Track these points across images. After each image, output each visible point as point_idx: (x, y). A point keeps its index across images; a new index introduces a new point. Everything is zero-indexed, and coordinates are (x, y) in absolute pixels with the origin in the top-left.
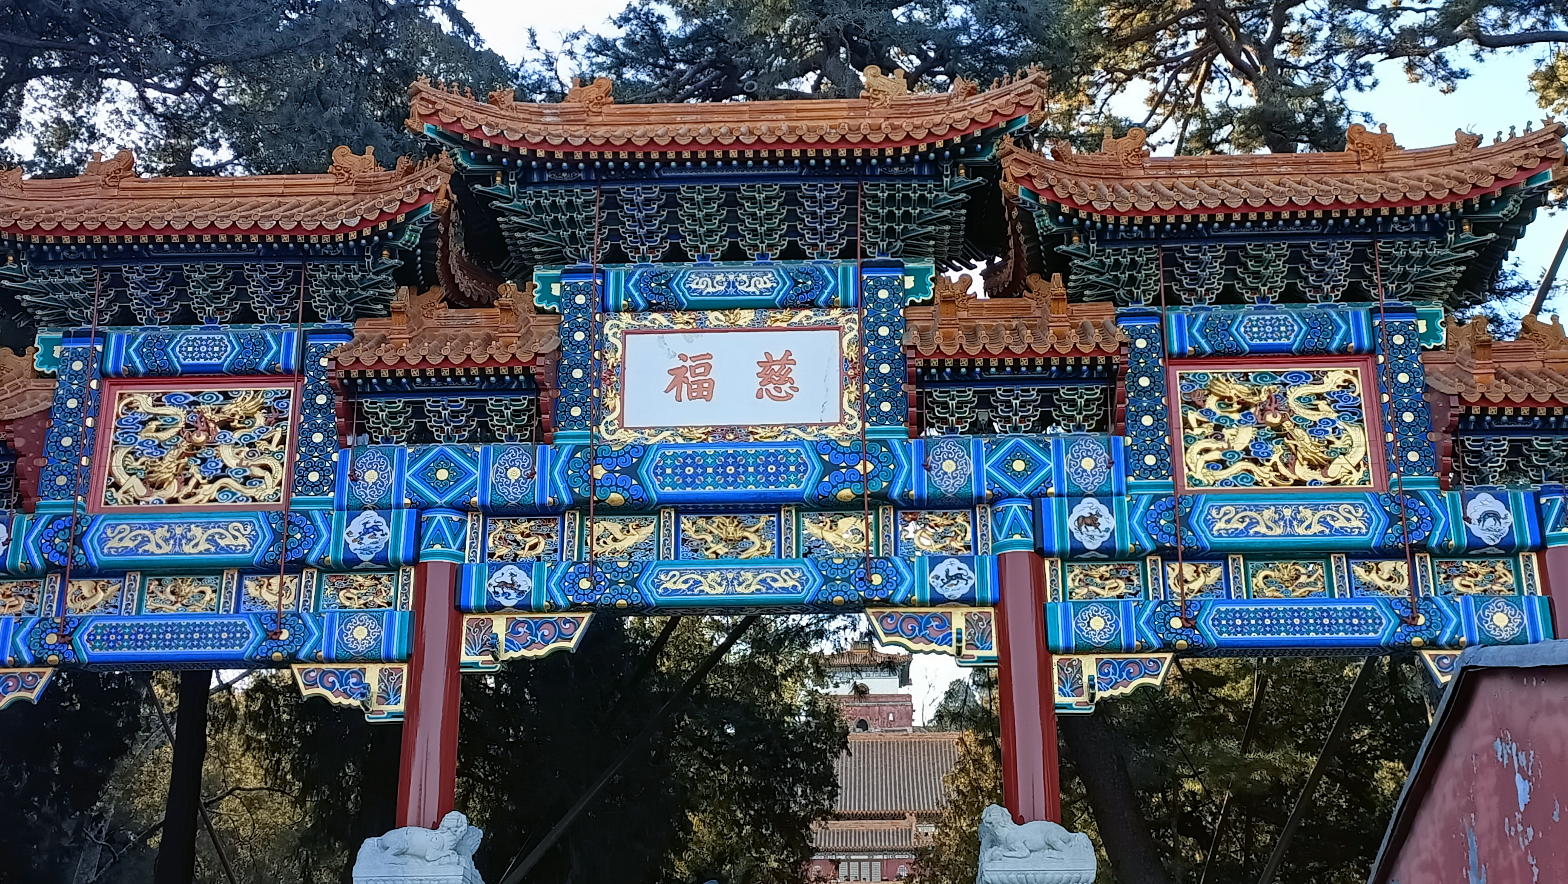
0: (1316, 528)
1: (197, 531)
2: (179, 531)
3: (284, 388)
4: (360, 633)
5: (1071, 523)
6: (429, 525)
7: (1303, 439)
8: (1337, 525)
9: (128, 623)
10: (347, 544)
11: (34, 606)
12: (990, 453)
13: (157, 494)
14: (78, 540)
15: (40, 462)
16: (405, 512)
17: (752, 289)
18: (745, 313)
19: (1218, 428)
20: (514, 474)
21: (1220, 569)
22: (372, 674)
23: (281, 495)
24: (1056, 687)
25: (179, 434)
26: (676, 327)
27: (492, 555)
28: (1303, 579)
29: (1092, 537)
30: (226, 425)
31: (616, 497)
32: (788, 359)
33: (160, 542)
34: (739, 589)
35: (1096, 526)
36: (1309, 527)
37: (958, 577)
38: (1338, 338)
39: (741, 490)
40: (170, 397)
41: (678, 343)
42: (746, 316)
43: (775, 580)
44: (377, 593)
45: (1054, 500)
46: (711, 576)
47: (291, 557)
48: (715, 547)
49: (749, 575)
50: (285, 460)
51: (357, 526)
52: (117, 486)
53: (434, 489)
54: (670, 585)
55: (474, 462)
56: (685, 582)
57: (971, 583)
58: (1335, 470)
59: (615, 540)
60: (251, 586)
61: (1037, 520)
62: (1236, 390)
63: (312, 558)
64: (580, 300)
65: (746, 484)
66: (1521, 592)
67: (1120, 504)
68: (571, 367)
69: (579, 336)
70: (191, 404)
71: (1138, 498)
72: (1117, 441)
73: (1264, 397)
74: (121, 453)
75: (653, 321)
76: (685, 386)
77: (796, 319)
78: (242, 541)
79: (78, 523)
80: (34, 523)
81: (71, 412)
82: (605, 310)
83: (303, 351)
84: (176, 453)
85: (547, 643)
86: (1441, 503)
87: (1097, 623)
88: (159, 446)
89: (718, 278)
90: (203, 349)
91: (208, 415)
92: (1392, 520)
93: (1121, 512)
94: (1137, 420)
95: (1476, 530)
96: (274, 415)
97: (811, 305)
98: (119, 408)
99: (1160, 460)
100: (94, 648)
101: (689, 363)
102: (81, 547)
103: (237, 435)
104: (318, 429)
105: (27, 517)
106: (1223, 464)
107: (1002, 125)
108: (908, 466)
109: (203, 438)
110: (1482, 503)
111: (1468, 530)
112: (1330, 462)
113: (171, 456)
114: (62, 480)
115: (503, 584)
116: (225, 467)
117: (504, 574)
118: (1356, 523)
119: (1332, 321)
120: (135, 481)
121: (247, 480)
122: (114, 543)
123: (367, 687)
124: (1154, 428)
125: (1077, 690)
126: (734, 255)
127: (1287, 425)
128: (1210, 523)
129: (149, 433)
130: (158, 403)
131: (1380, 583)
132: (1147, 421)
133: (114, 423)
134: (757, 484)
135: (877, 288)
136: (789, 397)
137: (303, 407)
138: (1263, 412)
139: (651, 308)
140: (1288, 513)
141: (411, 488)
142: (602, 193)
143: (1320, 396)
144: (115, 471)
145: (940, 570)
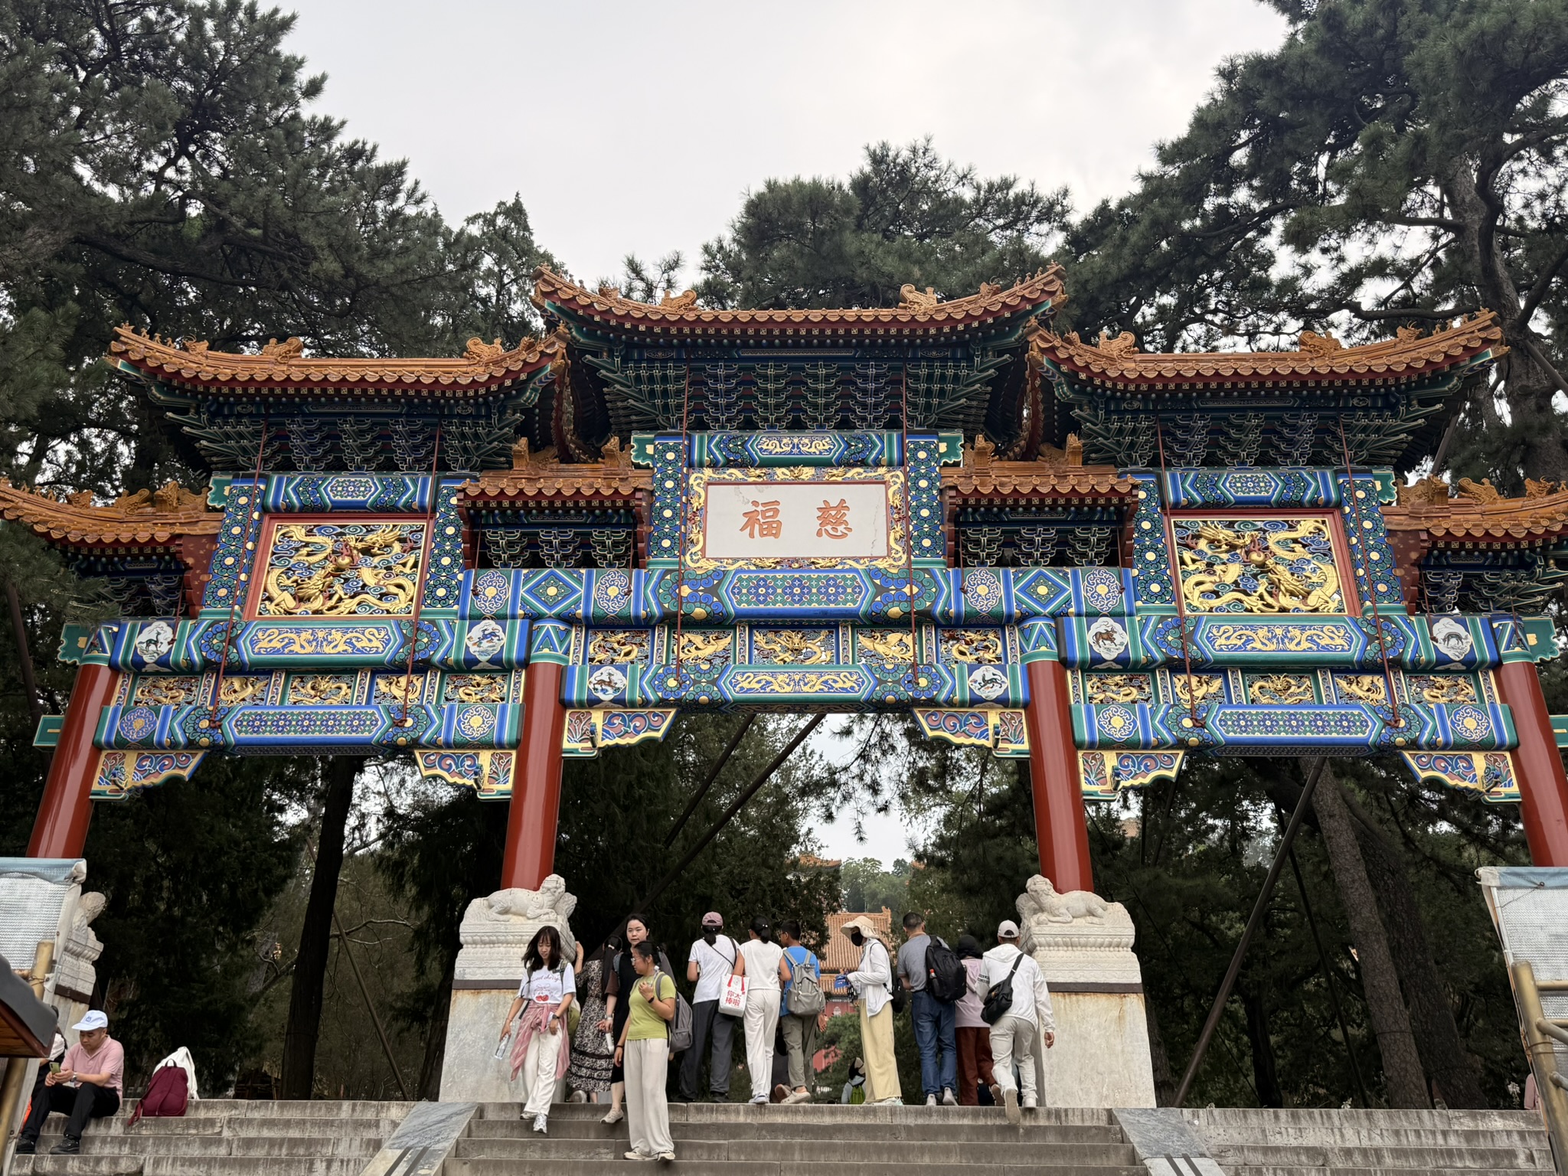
0: (1305, 645)
1: (337, 635)
2: (321, 635)
3: (419, 523)
4: (476, 721)
5: (1090, 637)
6: (538, 633)
7: (1283, 573)
8: (1323, 643)
9: (271, 712)
10: (467, 647)
11: (191, 698)
12: (1017, 580)
13: (304, 607)
14: (232, 641)
15: (204, 578)
16: (519, 621)
17: (813, 450)
18: (806, 469)
19: (1210, 565)
20: (613, 591)
21: (1220, 680)
22: (485, 758)
23: (413, 609)
24: (1082, 776)
25: (326, 558)
26: (751, 480)
27: (592, 660)
28: (1293, 689)
29: (1109, 649)
30: (367, 551)
31: (699, 611)
32: (842, 505)
33: (305, 644)
34: (806, 689)
35: (1112, 640)
36: (1299, 643)
37: (993, 681)
38: (1309, 492)
39: (806, 606)
40: (320, 528)
41: (751, 493)
42: (808, 472)
43: (835, 681)
44: (491, 691)
45: (1074, 619)
46: (781, 677)
47: (419, 657)
48: (782, 656)
49: (813, 677)
50: (417, 580)
51: (477, 631)
52: (270, 599)
53: (544, 603)
54: (745, 685)
55: (580, 583)
56: (759, 682)
57: (1004, 686)
58: (1312, 600)
59: (697, 648)
60: (382, 684)
61: (1060, 636)
62: (1224, 534)
63: (437, 658)
64: (670, 456)
65: (810, 602)
66: (1482, 700)
67: (1132, 623)
68: (662, 508)
69: (669, 484)
70: (337, 535)
71: (1148, 619)
72: (1127, 573)
73: (1248, 540)
74: (277, 572)
75: (730, 475)
76: (757, 527)
77: (849, 475)
78: (376, 643)
79: (234, 627)
80: (196, 628)
81: (235, 537)
82: (691, 465)
83: (436, 493)
84: (322, 572)
85: (638, 733)
86: (1410, 625)
87: (1117, 722)
88: (309, 568)
89: (785, 441)
90: (351, 489)
91: (352, 543)
92: (1370, 639)
93: (1133, 628)
94: (1142, 556)
95: (1443, 648)
96: (408, 545)
97: (863, 463)
98: (276, 537)
99: (1164, 589)
100: (240, 732)
101: (760, 508)
102: (235, 647)
103: (376, 560)
104: (447, 553)
105: (191, 622)
106: (1217, 594)
107: (1029, 307)
108: (948, 589)
109: (347, 560)
110: (1444, 626)
111: (1436, 648)
112: (1309, 593)
113: (318, 577)
114: (223, 592)
115: (602, 682)
116: (364, 586)
117: (603, 673)
118: (1338, 641)
119: (1304, 480)
120: (287, 596)
121: (382, 596)
122: (264, 644)
123: (480, 768)
124: (1157, 562)
125: (1102, 779)
126: (797, 426)
127: (1270, 562)
128: (1211, 640)
129: (302, 556)
130: (310, 533)
131: (1360, 693)
132: (1151, 556)
133: (271, 548)
134: (819, 602)
135: (916, 450)
136: (844, 535)
137: (434, 536)
138: (1248, 553)
139: (728, 464)
140: (1279, 632)
141: (525, 602)
142: (691, 370)
143: (1295, 541)
144: (269, 588)
145: (978, 675)
